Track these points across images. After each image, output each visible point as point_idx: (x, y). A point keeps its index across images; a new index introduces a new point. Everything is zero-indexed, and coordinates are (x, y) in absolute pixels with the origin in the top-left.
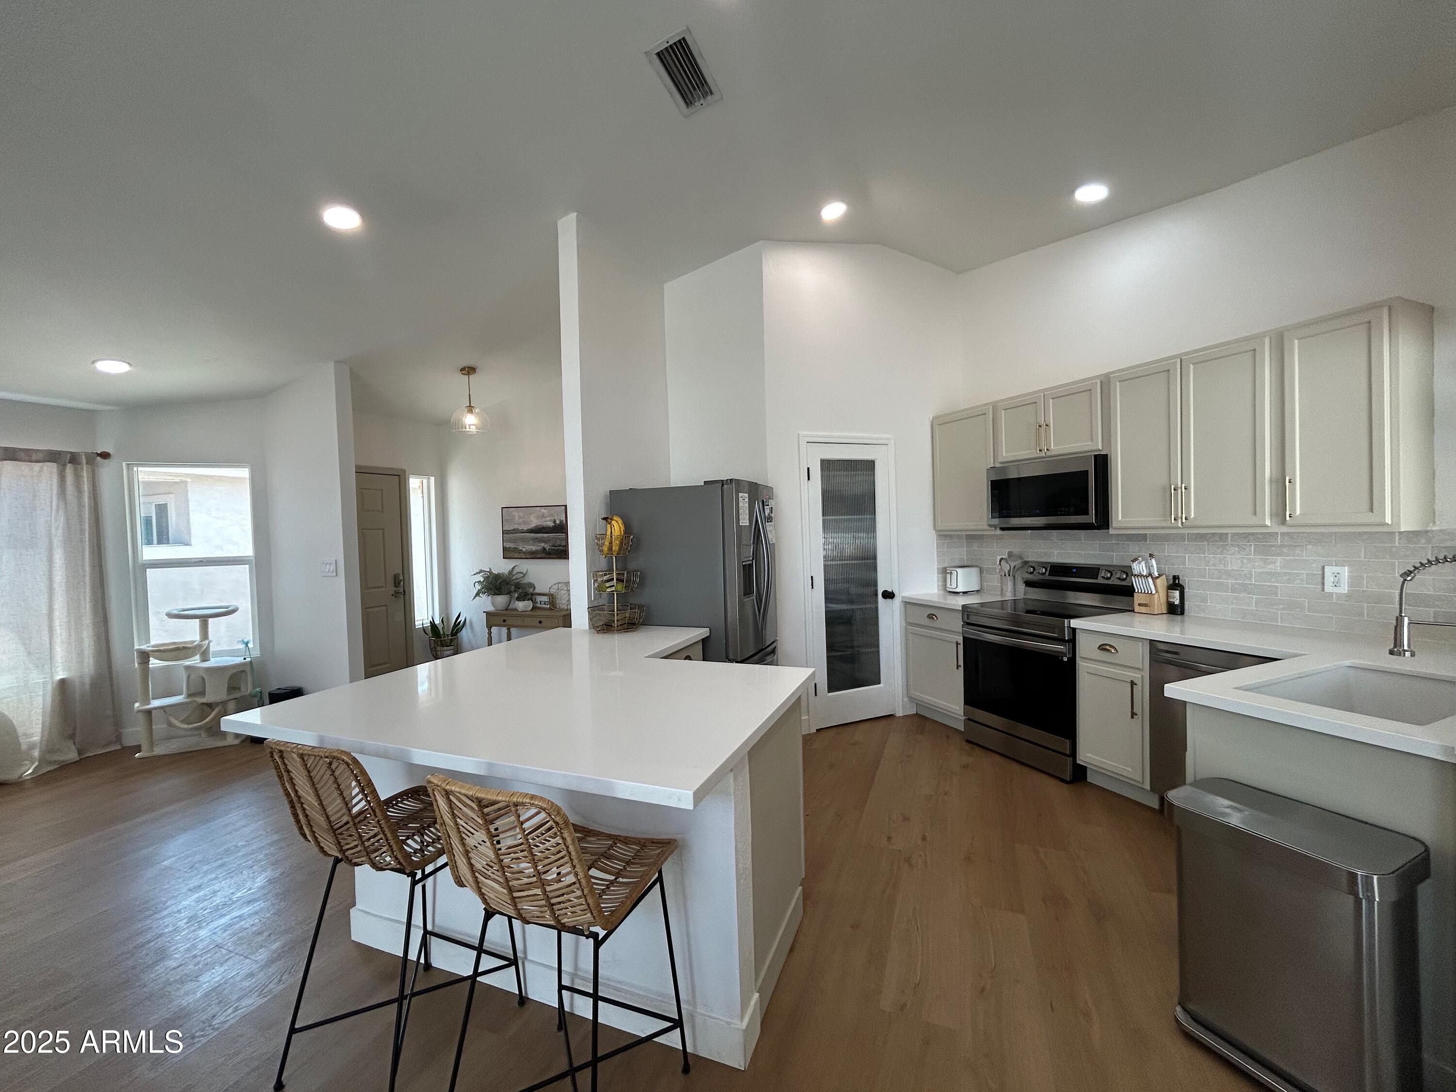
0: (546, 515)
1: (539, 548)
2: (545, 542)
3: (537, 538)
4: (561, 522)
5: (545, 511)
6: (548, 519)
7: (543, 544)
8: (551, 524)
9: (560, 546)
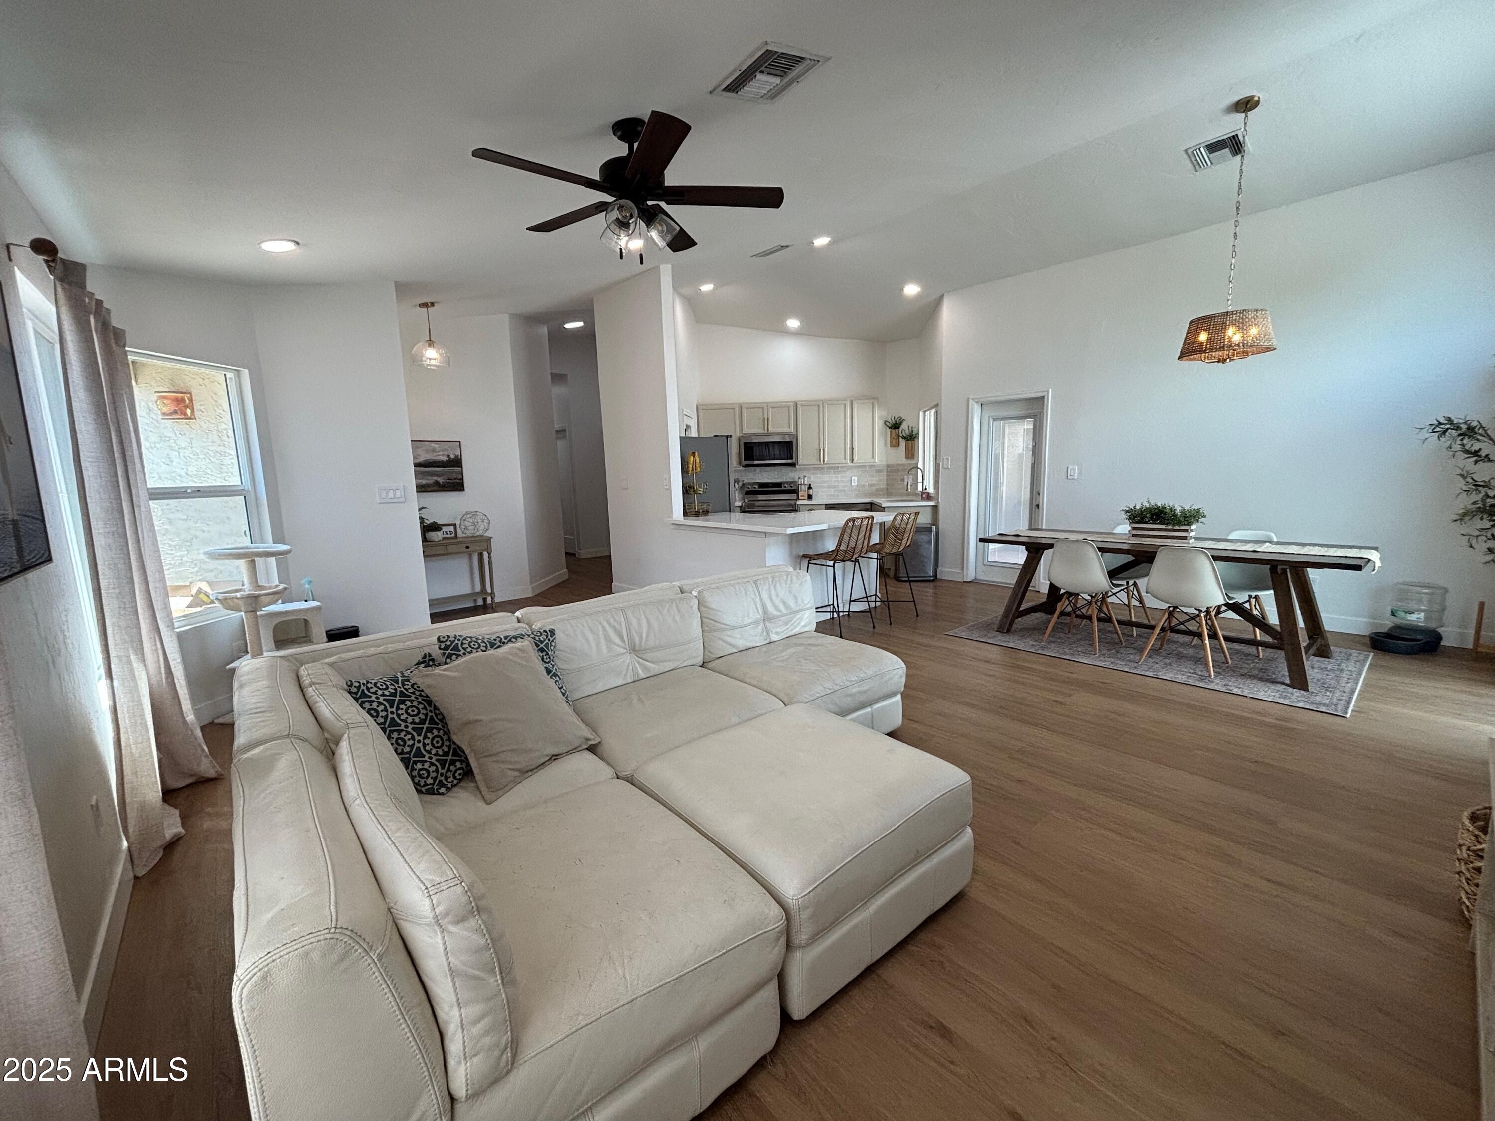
0: (438, 449)
1: (431, 482)
2: (438, 476)
3: (427, 472)
4: (457, 457)
5: (436, 446)
6: (441, 453)
7: (435, 478)
8: (445, 459)
9: (455, 479)
